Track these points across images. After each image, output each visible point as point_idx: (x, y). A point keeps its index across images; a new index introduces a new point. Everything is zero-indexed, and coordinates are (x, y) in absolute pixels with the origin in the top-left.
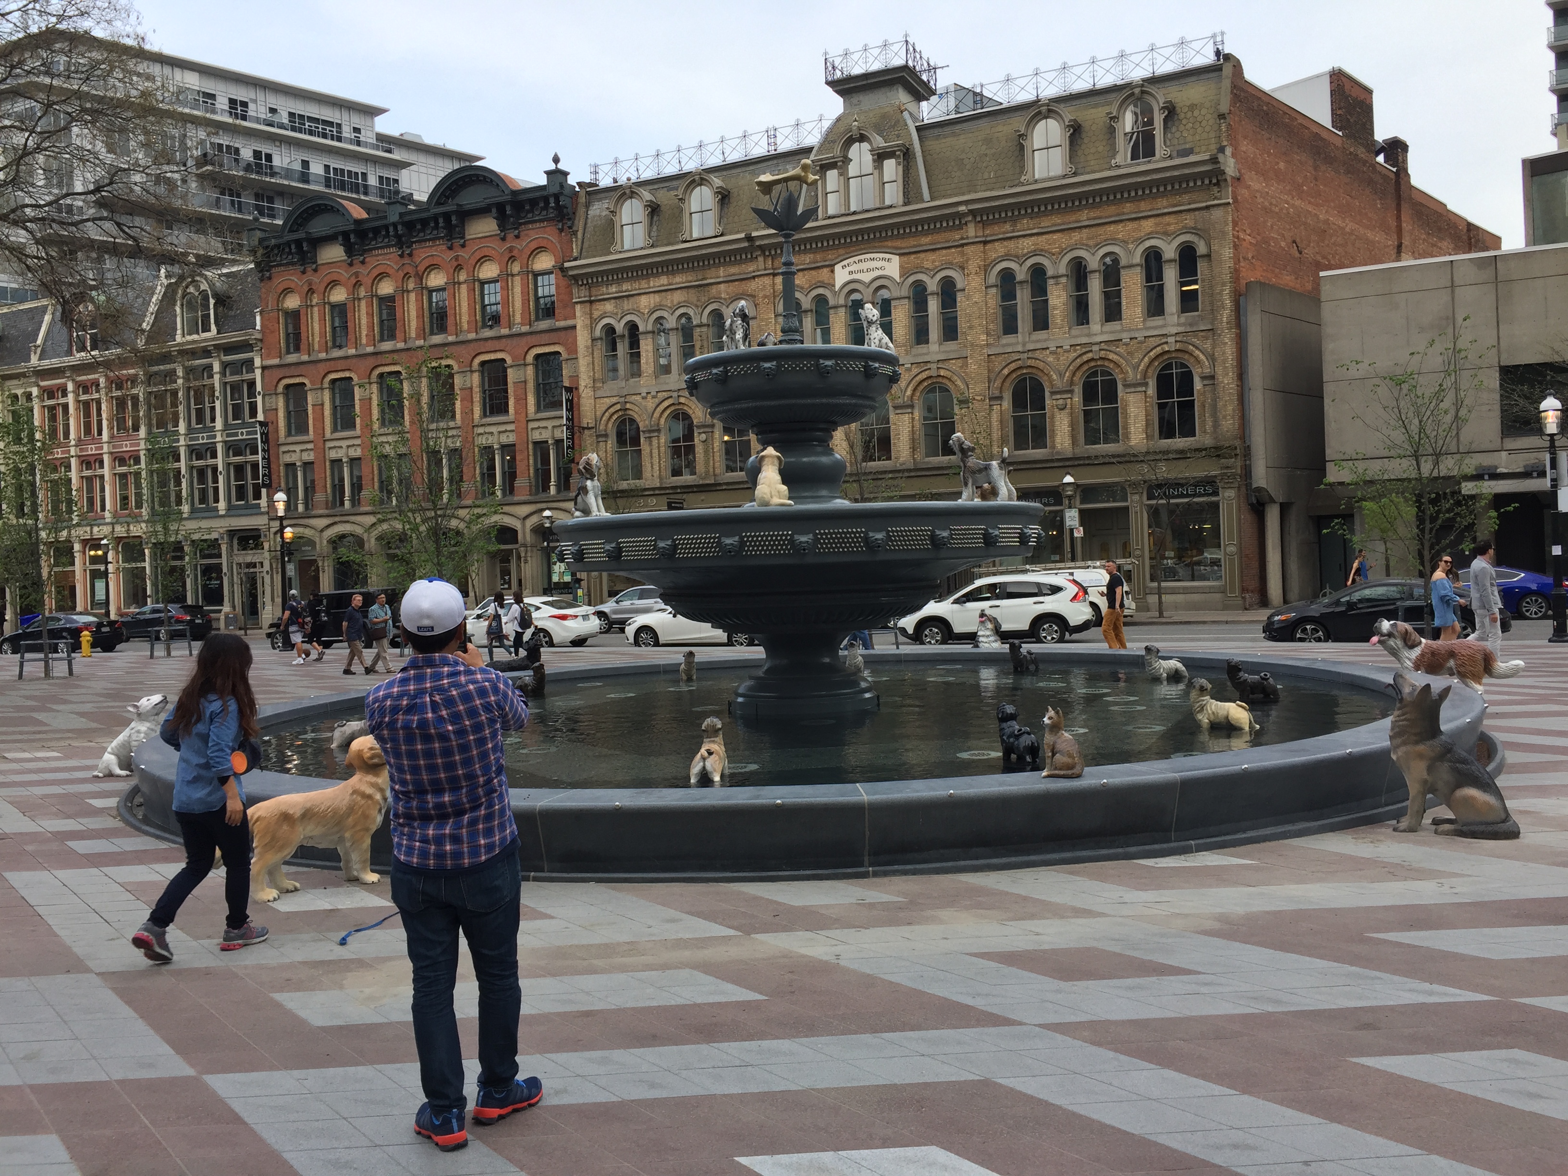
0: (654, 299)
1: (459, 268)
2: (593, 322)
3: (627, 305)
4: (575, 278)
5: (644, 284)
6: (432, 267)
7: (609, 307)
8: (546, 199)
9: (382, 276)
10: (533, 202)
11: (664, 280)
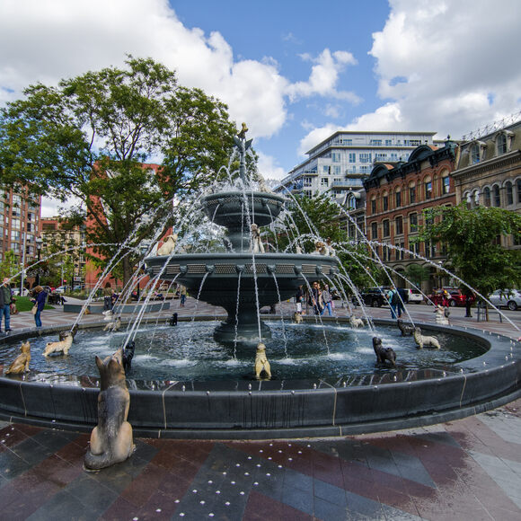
0: (484, 181)
1: (419, 180)
2: (462, 192)
3: (474, 184)
4: (455, 177)
5: (480, 176)
6: (411, 181)
7: (467, 186)
8: (445, 151)
9: (397, 186)
10: (441, 153)
11: (488, 173)
